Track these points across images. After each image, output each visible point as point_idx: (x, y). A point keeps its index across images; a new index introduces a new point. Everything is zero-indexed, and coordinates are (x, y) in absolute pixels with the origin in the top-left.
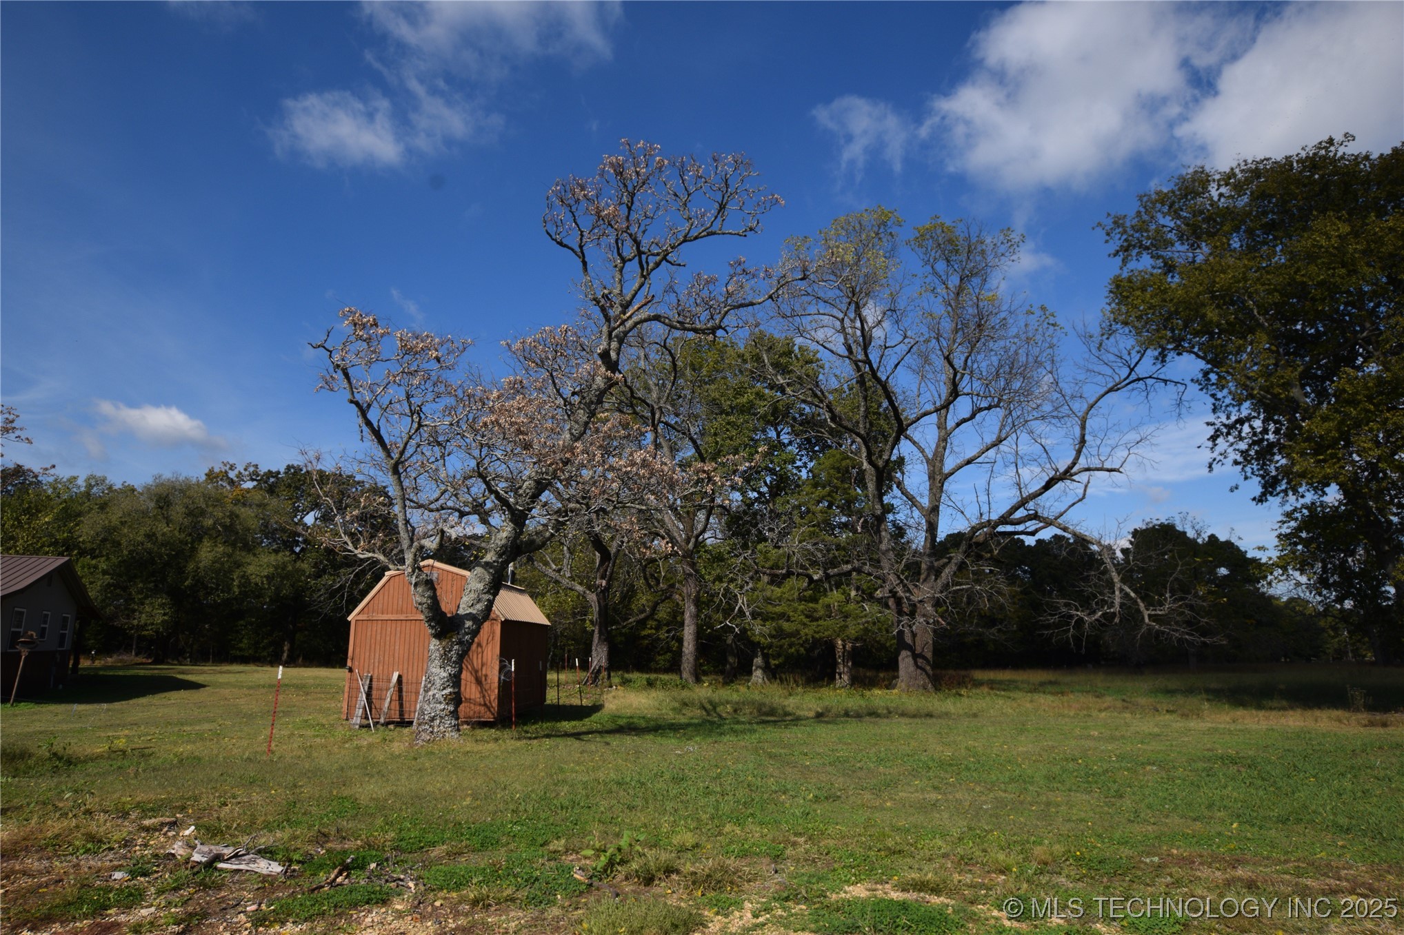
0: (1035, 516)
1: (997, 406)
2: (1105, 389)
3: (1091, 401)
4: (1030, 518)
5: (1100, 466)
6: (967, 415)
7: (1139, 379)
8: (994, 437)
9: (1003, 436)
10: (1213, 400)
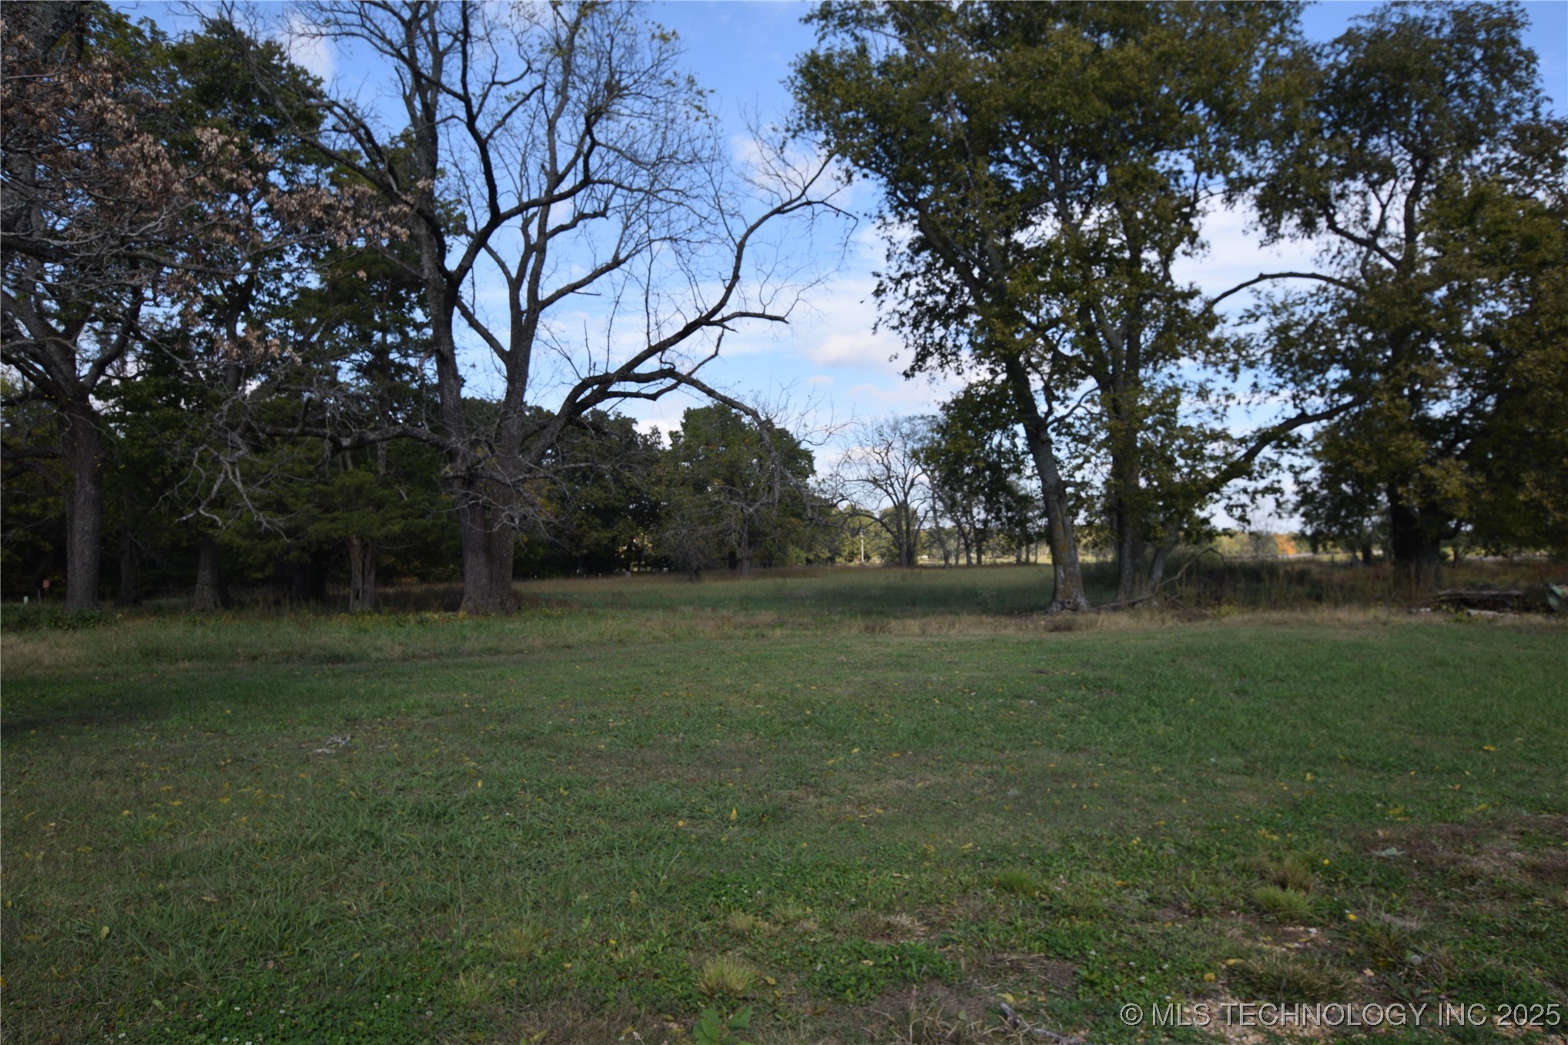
0: (671, 373)
1: (603, 214)
2: (770, 210)
3: (752, 222)
4: (663, 374)
5: (760, 312)
6: (567, 221)
7: (809, 203)
8: (609, 259)
9: (622, 256)
10: (887, 244)
